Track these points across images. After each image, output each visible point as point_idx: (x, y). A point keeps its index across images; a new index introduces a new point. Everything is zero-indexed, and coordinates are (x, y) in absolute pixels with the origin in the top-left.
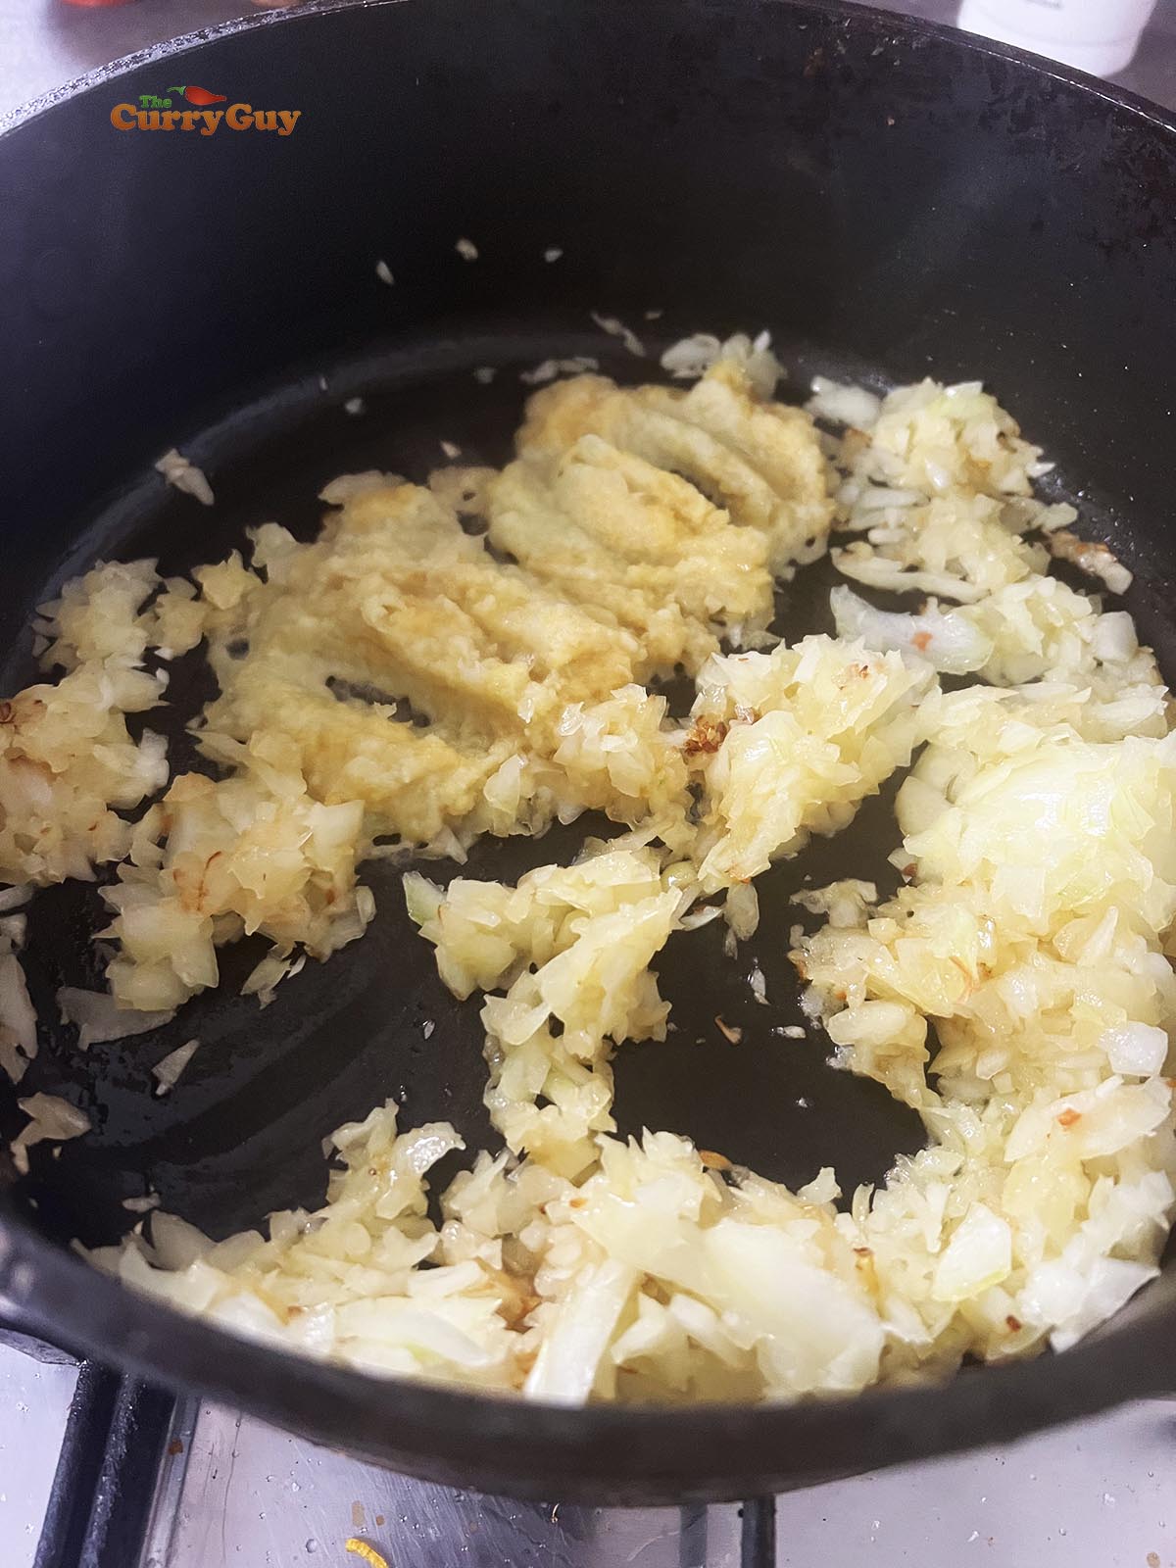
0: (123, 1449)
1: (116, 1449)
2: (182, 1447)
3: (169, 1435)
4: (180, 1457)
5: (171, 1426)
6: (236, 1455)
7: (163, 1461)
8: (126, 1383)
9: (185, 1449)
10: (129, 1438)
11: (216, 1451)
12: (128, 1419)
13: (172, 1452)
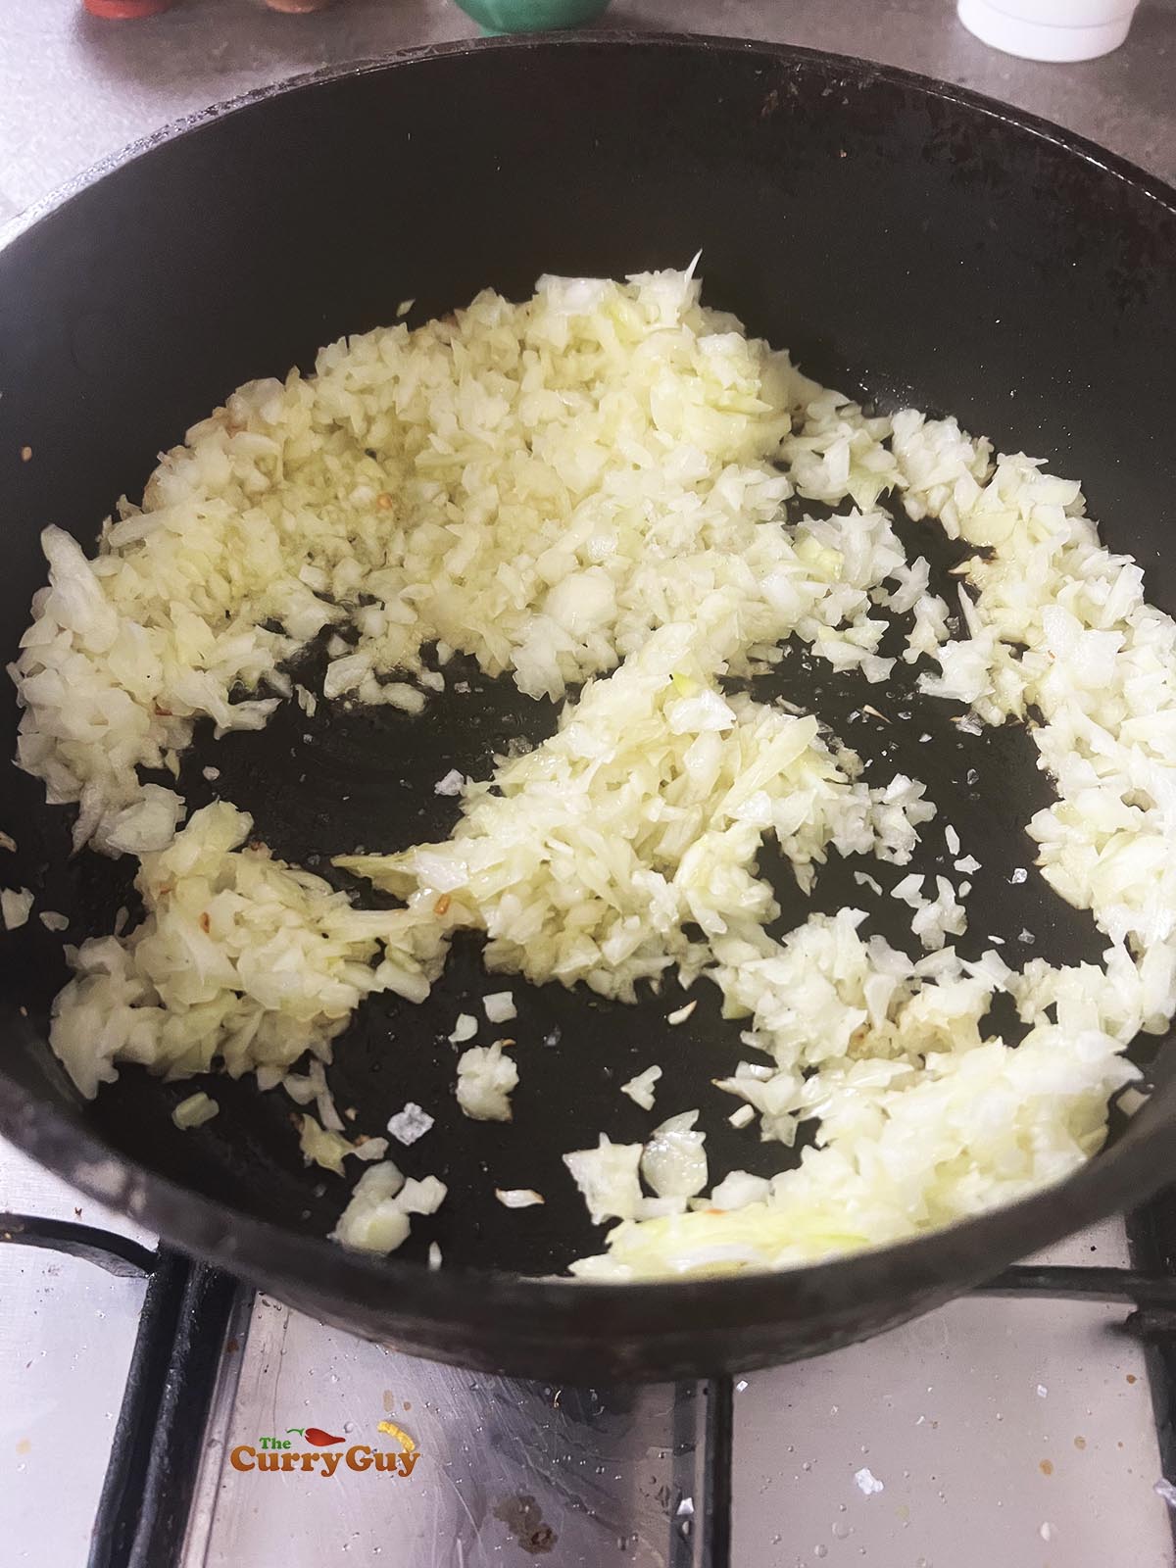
0: (188, 1346)
1: (182, 1345)
2: (238, 1346)
3: (227, 1336)
4: (236, 1354)
5: (228, 1329)
6: (284, 1351)
7: (222, 1358)
8: (189, 1290)
9: (241, 1348)
10: (192, 1337)
11: (267, 1349)
12: (192, 1321)
13: (229, 1350)
